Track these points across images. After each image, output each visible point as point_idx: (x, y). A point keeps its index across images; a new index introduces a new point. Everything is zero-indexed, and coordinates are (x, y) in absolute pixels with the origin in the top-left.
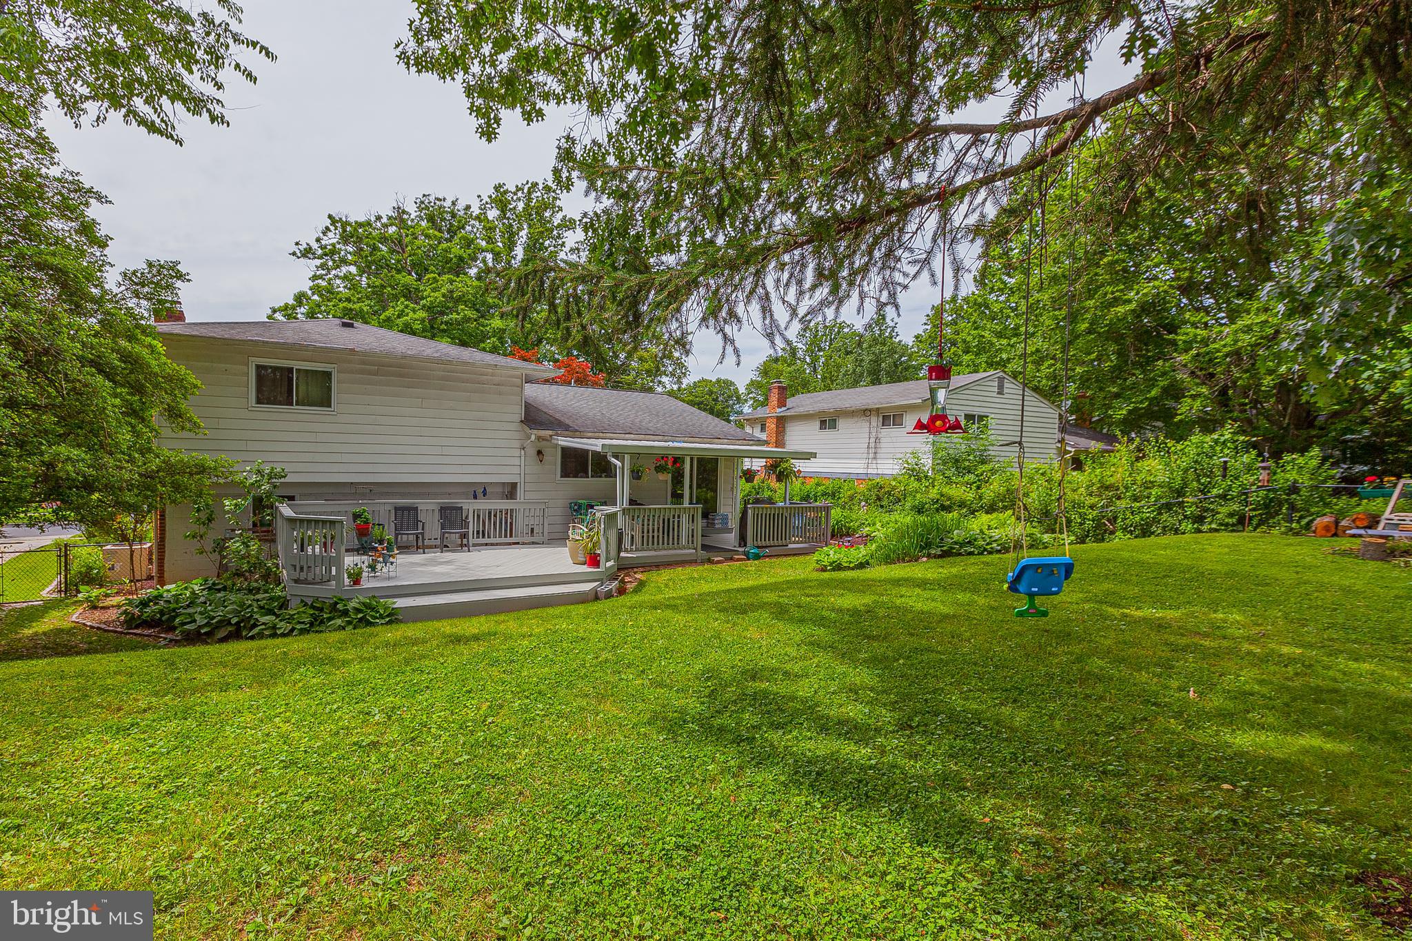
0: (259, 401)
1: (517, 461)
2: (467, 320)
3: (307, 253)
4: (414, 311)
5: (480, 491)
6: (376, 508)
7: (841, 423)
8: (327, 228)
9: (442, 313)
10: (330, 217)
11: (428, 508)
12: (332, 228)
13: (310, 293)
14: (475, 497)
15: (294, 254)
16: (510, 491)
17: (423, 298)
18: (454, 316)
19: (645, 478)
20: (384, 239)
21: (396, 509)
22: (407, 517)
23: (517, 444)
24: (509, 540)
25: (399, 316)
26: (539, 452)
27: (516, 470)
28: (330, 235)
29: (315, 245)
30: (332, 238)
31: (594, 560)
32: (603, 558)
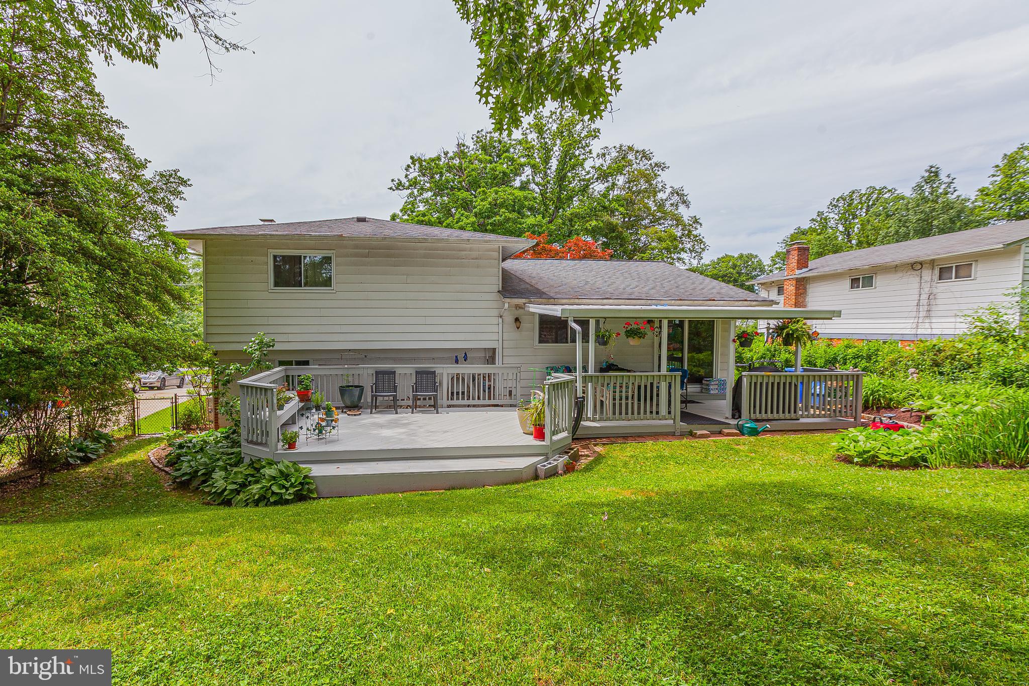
0: (277, 284)
1: (495, 329)
2: (508, 220)
3: (399, 186)
4: (467, 217)
5: (461, 356)
6: (361, 373)
7: (879, 280)
8: (409, 166)
9: (489, 217)
10: (412, 158)
11: (405, 372)
12: (412, 166)
13: (401, 214)
14: (457, 362)
15: (391, 188)
16: (490, 356)
17: (475, 208)
18: (498, 218)
19: (612, 343)
20: (450, 169)
21: (377, 373)
22: (386, 380)
23: (495, 312)
24: (487, 402)
25: (457, 222)
26: (517, 320)
27: (495, 337)
28: (411, 170)
29: (404, 180)
30: (414, 174)
31: (540, 434)
32: (547, 431)
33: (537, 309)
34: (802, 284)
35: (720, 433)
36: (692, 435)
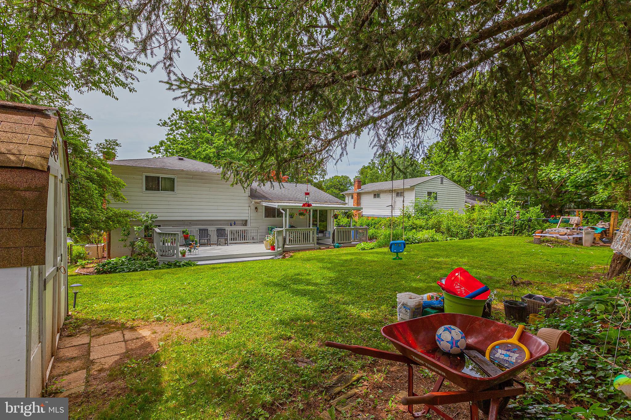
0: (147, 189)
1: (247, 211)
3: (165, 124)
4: (210, 149)
5: (233, 223)
6: (192, 230)
7: (382, 195)
8: (173, 114)
9: (223, 150)
10: (174, 109)
11: (212, 230)
12: (175, 114)
13: (166, 141)
14: (231, 225)
15: (159, 125)
16: (245, 223)
17: (214, 143)
18: (227, 151)
20: (197, 118)
21: (200, 230)
22: (204, 233)
23: (247, 205)
24: (244, 242)
25: (204, 151)
26: (256, 208)
27: (247, 215)
28: (175, 117)
29: (168, 121)
31: (273, 248)
32: (276, 247)
33: (265, 204)
34: (359, 195)
35: (328, 248)
36: (320, 249)
